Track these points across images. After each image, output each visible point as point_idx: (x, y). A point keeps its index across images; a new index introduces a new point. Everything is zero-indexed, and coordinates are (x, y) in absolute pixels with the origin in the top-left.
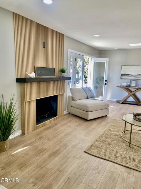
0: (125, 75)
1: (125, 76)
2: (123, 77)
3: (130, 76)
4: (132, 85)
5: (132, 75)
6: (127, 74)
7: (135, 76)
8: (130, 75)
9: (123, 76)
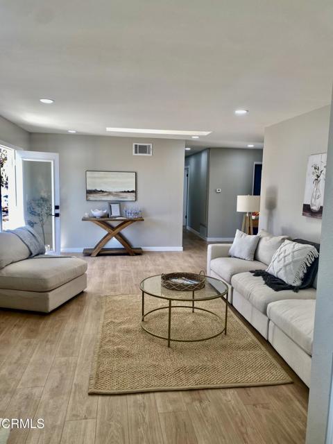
0: (95, 192)
1: (95, 195)
2: (92, 197)
3: (106, 194)
4: (113, 214)
5: (110, 193)
6: (99, 189)
7: (117, 194)
8: (106, 192)
9: (92, 195)
